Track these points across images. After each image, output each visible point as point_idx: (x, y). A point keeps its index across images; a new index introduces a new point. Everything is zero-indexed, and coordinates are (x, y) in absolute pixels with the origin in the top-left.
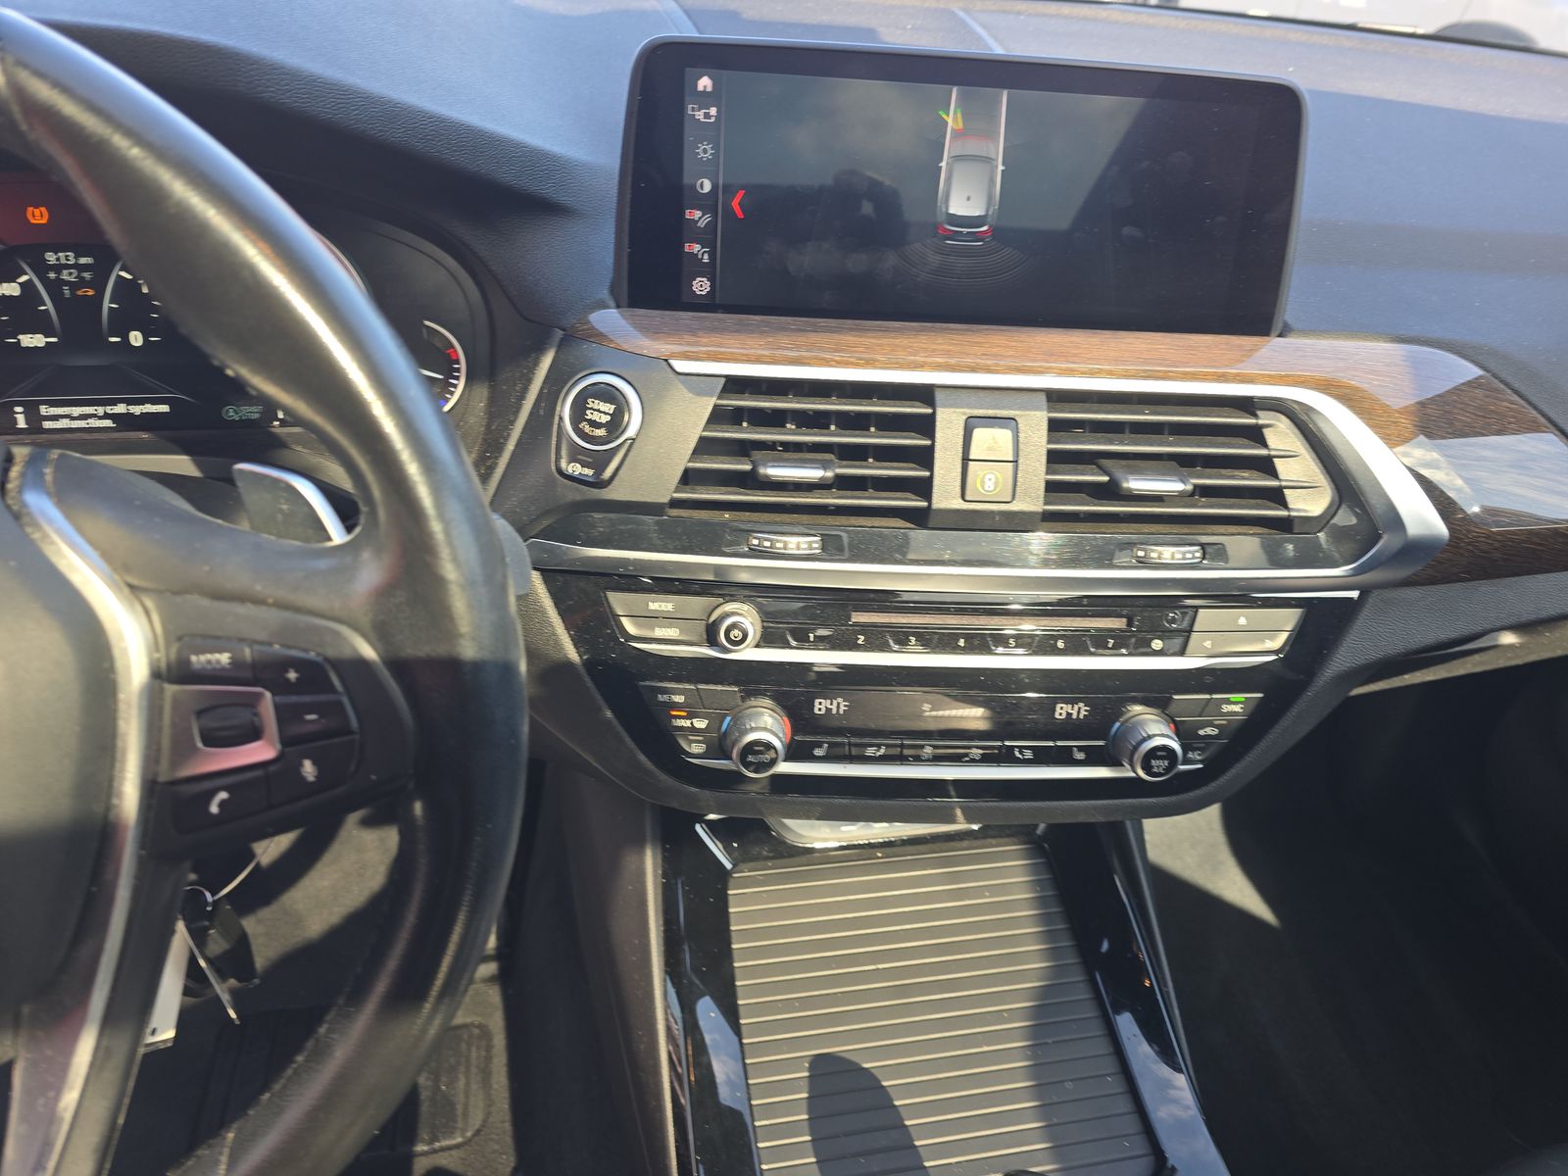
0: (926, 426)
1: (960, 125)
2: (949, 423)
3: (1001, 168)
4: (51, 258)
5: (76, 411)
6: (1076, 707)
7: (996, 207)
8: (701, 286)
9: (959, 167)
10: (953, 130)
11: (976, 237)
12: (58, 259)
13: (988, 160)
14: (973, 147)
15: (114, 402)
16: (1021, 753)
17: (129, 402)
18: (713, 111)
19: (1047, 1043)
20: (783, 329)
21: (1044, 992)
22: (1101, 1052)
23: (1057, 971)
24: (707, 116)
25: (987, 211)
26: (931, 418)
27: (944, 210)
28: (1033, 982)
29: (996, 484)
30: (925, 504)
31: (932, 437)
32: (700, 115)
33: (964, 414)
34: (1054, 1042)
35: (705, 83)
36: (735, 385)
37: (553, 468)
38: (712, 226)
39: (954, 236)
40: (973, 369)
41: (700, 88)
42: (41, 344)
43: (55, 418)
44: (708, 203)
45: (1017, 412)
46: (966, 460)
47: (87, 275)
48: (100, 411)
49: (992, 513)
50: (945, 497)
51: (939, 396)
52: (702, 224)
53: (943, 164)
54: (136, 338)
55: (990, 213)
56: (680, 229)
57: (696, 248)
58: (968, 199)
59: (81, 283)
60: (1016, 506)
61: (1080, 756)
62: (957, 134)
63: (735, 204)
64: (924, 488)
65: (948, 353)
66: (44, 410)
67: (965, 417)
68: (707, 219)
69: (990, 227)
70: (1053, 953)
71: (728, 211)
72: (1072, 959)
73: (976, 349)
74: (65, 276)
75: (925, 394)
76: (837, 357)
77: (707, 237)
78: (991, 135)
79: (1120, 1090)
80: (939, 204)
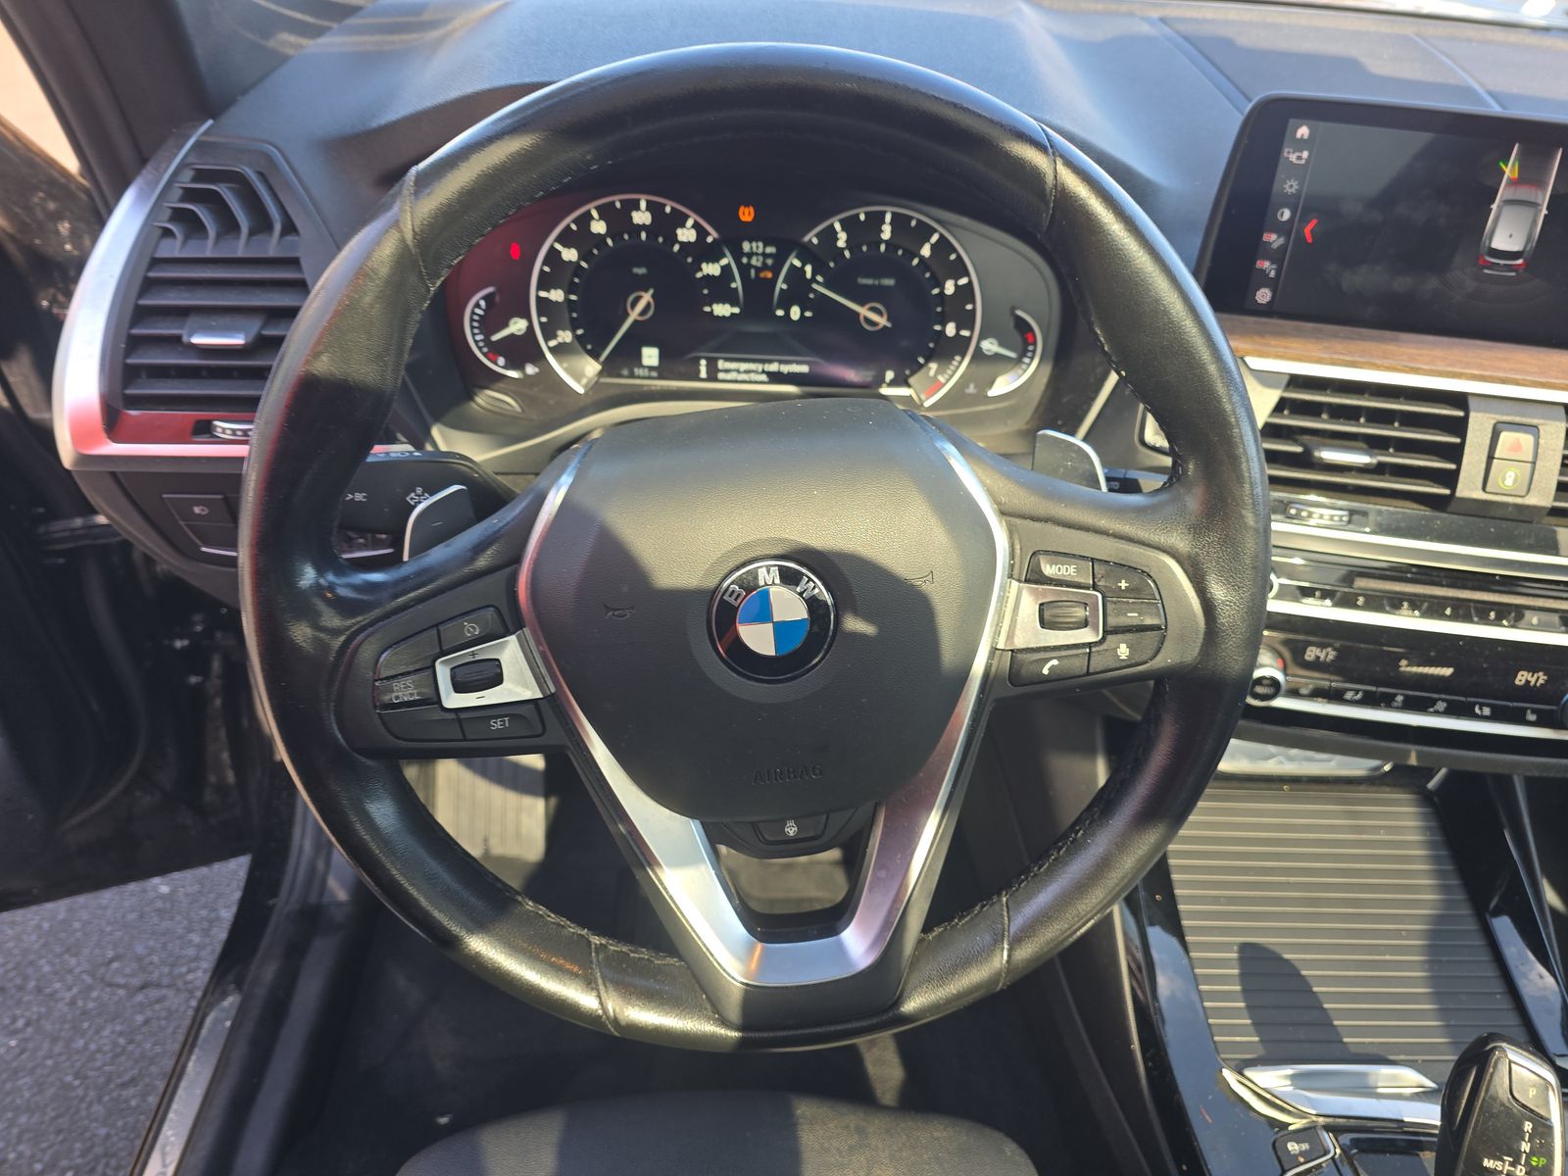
0: (1459, 427)
1: (1516, 175)
2: (1479, 426)
3: (1544, 212)
4: (746, 246)
5: (744, 366)
6: (1536, 675)
7: (1534, 245)
8: (1264, 296)
9: (1508, 211)
10: (1509, 178)
11: (1510, 268)
12: (751, 248)
13: (1534, 205)
14: (1523, 193)
15: (770, 362)
16: (1481, 709)
17: (781, 362)
18: (1305, 154)
19: (1441, 962)
20: (1335, 336)
21: (1438, 919)
22: (1491, 974)
23: (1448, 904)
24: (1299, 158)
25: (1525, 247)
26: (1464, 421)
27: (1487, 244)
28: (1426, 909)
29: (1515, 481)
30: (1447, 492)
31: (1463, 436)
32: (1293, 158)
33: (1494, 419)
34: (1448, 961)
35: (1303, 132)
36: (1296, 382)
37: (1136, 438)
38: (1283, 248)
39: (1492, 266)
40: (1504, 381)
41: (1299, 135)
42: (727, 314)
43: (727, 371)
44: (1284, 229)
45: (1541, 421)
46: (1491, 458)
47: (770, 262)
48: (760, 367)
49: (1505, 505)
50: (1468, 487)
51: (1472, 403)
52: (1275, 246)
53: (1494, 207)
54: (795, 313)
55: (1528, 249)
56: (1257, 249)
57: (1266, 265)
58: (1511, 236)
59: (765, 267)
60: (1532, 500)
61: (1532, 717)
62: (1512, 183)
63: (1307, 230)
64: (1450, 479)
65: (1480, 366)
66: (721, 364)
67: (1494, 421)
68: (1281, 241)
69: (1525, 260)
70: (1444, 889)
71: (1300, 238)
72: (1460, 896)
73: (1504, 364)
74: (754, 261)
75: (1460, 400)
76: (1387, 363)
77: (1277, 257)
78: (1540, 184)
79: (1509, 1007)
80: (1484, 239)
